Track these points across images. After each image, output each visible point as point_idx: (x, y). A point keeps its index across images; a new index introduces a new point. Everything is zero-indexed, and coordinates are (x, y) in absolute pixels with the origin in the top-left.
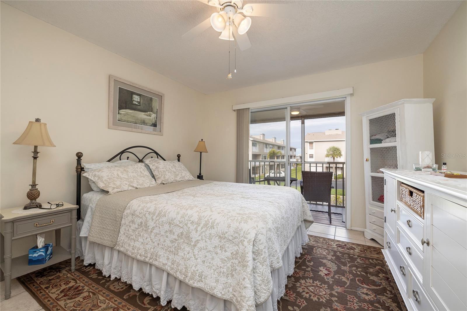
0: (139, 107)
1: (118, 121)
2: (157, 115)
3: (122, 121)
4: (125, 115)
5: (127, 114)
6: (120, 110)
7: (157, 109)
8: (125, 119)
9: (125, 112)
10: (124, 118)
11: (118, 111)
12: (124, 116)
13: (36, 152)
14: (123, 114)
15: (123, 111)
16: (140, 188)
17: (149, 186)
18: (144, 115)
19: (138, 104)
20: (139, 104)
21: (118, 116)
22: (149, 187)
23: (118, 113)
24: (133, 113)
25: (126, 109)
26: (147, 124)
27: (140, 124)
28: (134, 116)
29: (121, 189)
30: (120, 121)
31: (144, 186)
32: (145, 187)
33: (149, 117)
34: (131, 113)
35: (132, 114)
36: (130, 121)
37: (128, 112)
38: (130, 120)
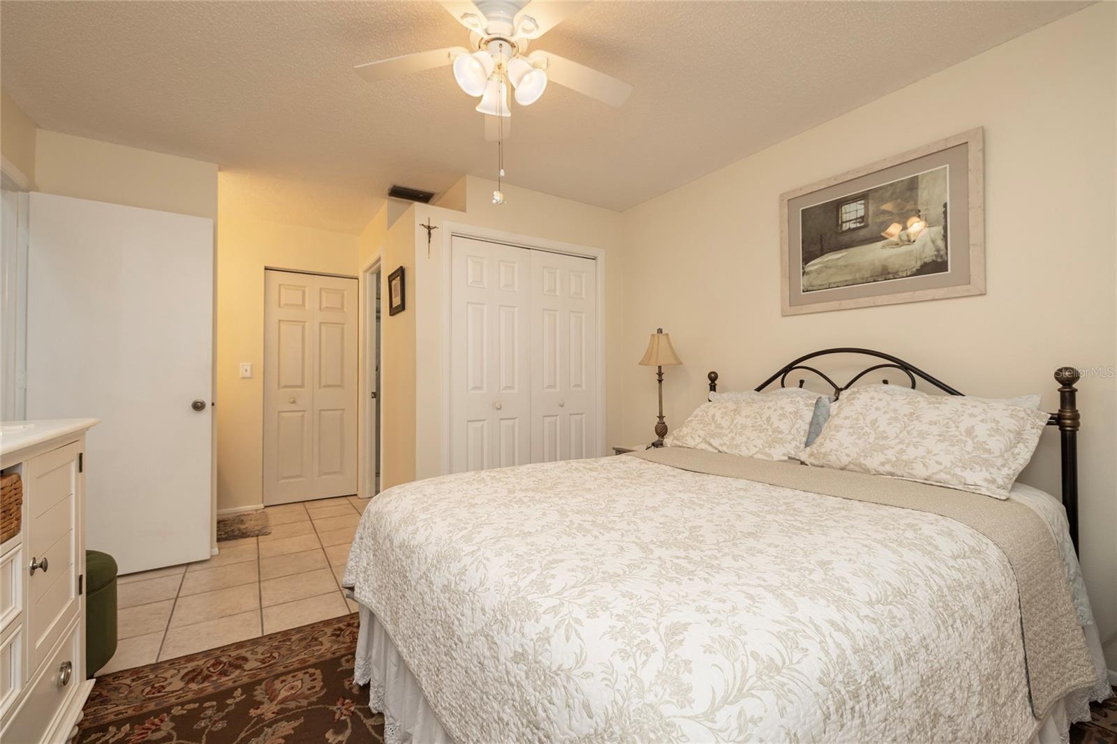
0: (863, 233)
1: (803, 292)
2: (945, 228)
3: (814, 288)
4: (819, 272)
5: (826, 267)
6: (806, 264)
7: (945, 206)
8: (820, 283)
9: (819, 263)
10: (817, 282)
11: (803, 268)
12: (819, 274)
13: (660, 374)
14: (816, 270)
15: (814, 265)
16: (726, 453)
17: (751, 454)
18: (884, 247)
19: (858, 225)
20: (862, 224)
21: (803, 282)
22: (752, 457)
23: (803, 275)
24: (842, 257)
25: (822, 254)
26: (896, 273)
27: (871, 279)
28: (846, 266)
29: (683, 443)
30: (807, 291)
31: (740, 451)
32: (740, 455)
33: (903, 247)
34: (838, 259)
35: (841, 263)
36: (834, 283)
37: (827, 261)
38: (834, 281)
